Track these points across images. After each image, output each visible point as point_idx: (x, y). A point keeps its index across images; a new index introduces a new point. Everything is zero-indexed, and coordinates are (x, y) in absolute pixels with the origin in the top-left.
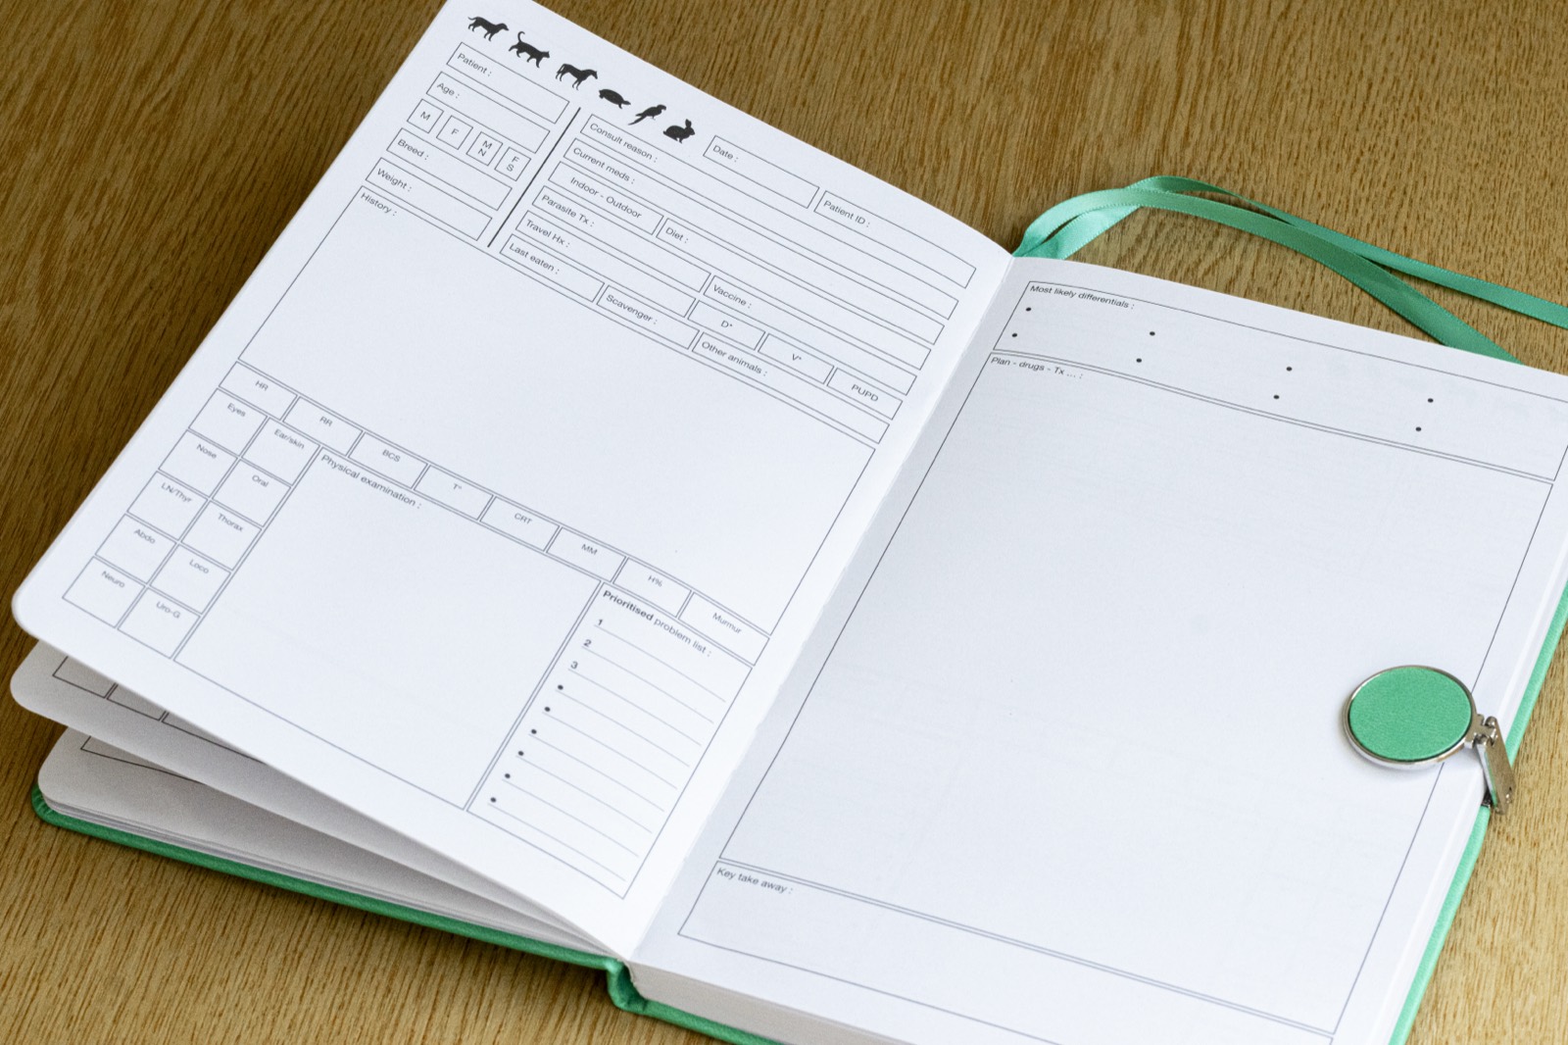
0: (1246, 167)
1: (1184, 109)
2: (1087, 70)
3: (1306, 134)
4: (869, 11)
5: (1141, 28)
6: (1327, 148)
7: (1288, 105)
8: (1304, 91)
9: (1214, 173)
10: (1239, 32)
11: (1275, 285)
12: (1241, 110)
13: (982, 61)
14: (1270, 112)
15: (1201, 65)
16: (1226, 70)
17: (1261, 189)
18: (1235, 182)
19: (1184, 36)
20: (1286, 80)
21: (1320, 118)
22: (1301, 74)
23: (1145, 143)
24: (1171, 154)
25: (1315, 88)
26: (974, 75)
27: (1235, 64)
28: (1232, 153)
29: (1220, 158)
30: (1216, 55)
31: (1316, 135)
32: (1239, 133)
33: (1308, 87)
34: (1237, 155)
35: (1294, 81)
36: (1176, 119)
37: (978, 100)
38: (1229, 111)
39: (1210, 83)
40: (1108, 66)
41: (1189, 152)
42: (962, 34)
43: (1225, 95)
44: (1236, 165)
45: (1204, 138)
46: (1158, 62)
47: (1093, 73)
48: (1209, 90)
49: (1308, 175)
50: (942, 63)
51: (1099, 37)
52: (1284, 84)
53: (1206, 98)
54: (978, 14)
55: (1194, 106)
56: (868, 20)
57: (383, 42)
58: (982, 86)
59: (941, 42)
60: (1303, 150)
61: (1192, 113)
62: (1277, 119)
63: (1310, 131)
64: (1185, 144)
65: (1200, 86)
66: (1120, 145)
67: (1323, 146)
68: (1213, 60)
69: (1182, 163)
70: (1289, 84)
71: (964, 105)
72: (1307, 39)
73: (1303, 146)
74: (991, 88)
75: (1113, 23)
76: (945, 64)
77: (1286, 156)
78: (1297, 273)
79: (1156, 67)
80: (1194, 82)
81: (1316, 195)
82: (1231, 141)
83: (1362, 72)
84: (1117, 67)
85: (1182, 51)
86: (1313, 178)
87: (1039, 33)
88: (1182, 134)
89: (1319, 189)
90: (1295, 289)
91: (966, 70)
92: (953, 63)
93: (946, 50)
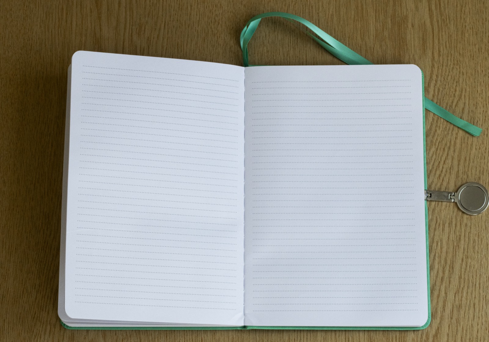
0: (459, 63)
1: (436, 41)
2: (404, 28)
3: (474, 46)
4: (332, 12)
5: (417, 8)
6: (481, 52)
7: (467, 35)
8: (470, 28)
9: (450, 66)
10: (446, 6)
11: (476, 108)
12: (453, 39)
13: (372, 29)
14: (462, 39)
15: (438, 21)
16: (445, 23)
17: (465, 71)
18: (457, 69)
19: (430, 9)
20: (464, 24)
21: (477, 39)
22: (468, 21)
23: (428, 57)
24: (436, 60)
25: (474, 27)
26: (371, 35)
27: (448, 20)
28: (454, 57)
29: (451, 59)
30: (441, 17)
31: (477, 46)
32: (454, 48)
33: (471, 27)
34: (455, 58)
35: (467, 24)
36: (434, 45)
37: (374, 45)
38: (450, 40)
39: (442, 29)
40: (410, 26)
41: (441, 58)
42: (363, 18)
43: (447, 33)
44: (456, 62)
45: (445, 53)
46: (425, 22)
47: (406, 29)
48: (442, 32)
49: (478, 63)
50: (360, 31)
51: (405, 14)
52: (464, 26)
53: (442, 35)
54: (366, 9)
55: (439, 39)
56: (333, 15)
57: (185, 45)
58: (374, 39)
59: (358, 22)
60: (474, 53)
61: (439, 43)
62: (464, 40)
63: (475, 45)
64: (439, 55)
65: (439, 31)
66: (420, 58)
67: (480, 50)
68: (441, 19)
69: (440, 63)
70: (465, 26)
71: (370, 48)
72: (467, 6)
73: (474, 51)
74: (377, 40)
75: (408, 7)
76: (361, 31)
77: (470, 57)
78: (481, 103)
79: (424, 24)
80: (437, 29)
81: (481, 71)
82: (453, 52)
83: (486, 18)
84: (413, 26)
85: (431, 16)
86: (479, 65)
87: (386, 14)
88: (438, 52)
89: (482, 69)
90: (482, 109)
91: (368, 33)
92: (363, 31)
93: (360, 25)
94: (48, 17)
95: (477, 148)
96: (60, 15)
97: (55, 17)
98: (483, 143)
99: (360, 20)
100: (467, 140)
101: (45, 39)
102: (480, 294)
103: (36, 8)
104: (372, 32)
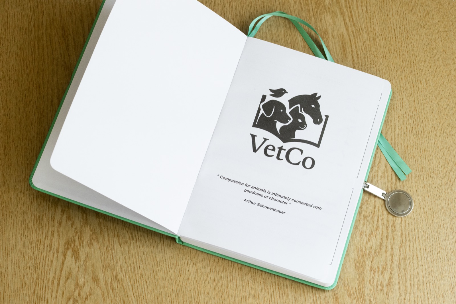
0: (375, 62)
1: (354, 47)
2: (326, 39)
3: (385, 49)
4: (265, 30)
5: (334, 22)
6: (391, 52)
7: (378, 40)
8: (380, 35)
9: (368, 66)
10: (358, 19)
11: (394, 97)
12: (367, 44)
13: (300, 41)
14: (374, 43)
15: (353, 31)
16: (359, 32)
17: (381, 69)
18: (374, 67)
19: (345, 23)
20: (374, 33)
21: (386, 43)
22: (377, 30)
23: (349, 60)
24: (356, 62)
25: (382, 34)
27: (361, 30)
28: (370, 59)
29: (368, 60)
30: (355, 28)
31: (387, 48)
32: (369, 52)
33: (380, 34)
34: (371, 59)
35: (376, 32)
36: (353, 51)
38: (364, 45)
39: (357, 37)
40: (331, 37)
41: (360, 60)
43: (362, 40)
44: (372, 62)
45: (362, 55)
46: (342, 33)
47: (328, 40)
48: (357, 39)
49: (390, 61)
50: (290, 44)
51: (325, 28)
52: (374, 34)
53: (358, 42)
55: (356, 45)
56: (266, 33)
58: (302, 49)
59: (287, 36)
60: (386, 54)
61: (356, 48)
62: (376, 45)
63: (386, 48)
64: (358, 58)
65: (355, 39)
66: (343, 61)
67: (390, 52)
68: (355, 29)
69: (359, 64)
70: (375, 34)
72: (374, 18)
73: (385, 53)
74: (305, 50)
75: (327, 22)
76: (291, 44)
77: (382, 57)
78: (398, 92)
79: (342, 34)
80: (353, 38)
81: (394, 67)
82: (368, 54)
83: (391, 26)
84: (333, 37)
85: (347, 28)
86: (391, 62)
88: (356, 55)
89: (394, 66)
90: (399, 97)
91: (297, 45)
92: (293, 43)
93: (289, 39)
94: (22, 52)
95: (399, 128)
96: (32, 49)
97: (29, 51)
98: (404, 124)
99: (289, 35)
100: (391, 123)
101: (22, 70)
102: (420, 246)
103: (11, 45)
104: (300, 44)
